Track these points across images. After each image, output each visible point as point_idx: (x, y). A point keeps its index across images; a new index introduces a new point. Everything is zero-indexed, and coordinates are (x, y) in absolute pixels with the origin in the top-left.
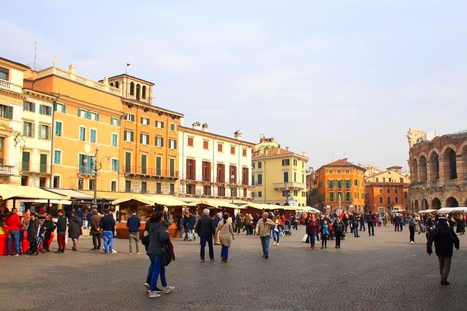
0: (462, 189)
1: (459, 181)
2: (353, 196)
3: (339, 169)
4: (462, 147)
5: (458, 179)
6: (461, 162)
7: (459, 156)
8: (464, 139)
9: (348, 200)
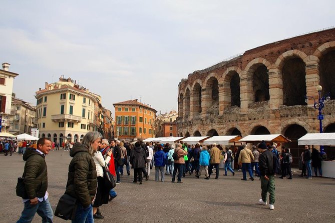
0: (205, 123)
1: (203, 115)
2: (137, 130)
3: (127, 107)
4: (206, 81)
5: (202, 113)
6: (205, 96)
7: (204, 90)
8: (208, 73)
9: (133, 134)
